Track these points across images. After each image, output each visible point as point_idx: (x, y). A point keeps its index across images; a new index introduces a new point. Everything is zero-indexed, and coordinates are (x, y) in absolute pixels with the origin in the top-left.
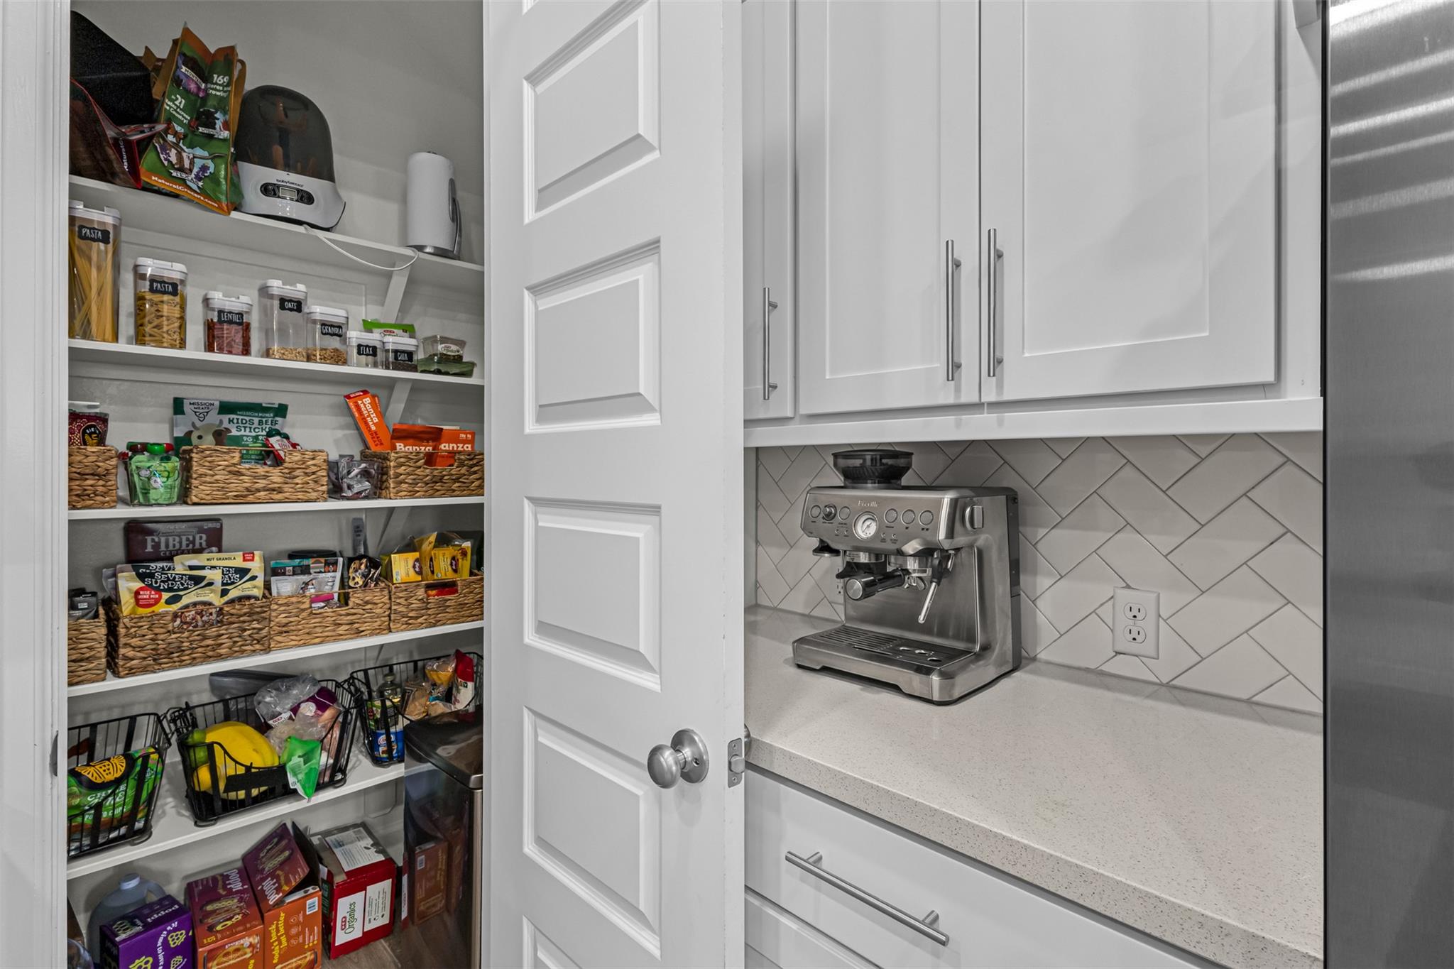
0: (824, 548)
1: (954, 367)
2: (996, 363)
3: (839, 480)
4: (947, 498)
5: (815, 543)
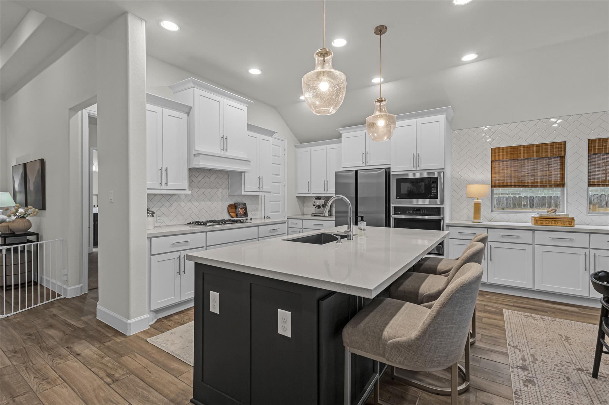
0: (314, 205)
1: (325, 190)
2: (327, 190)
3: (315, 199)
4: (324, 201)
5: (313, 205)
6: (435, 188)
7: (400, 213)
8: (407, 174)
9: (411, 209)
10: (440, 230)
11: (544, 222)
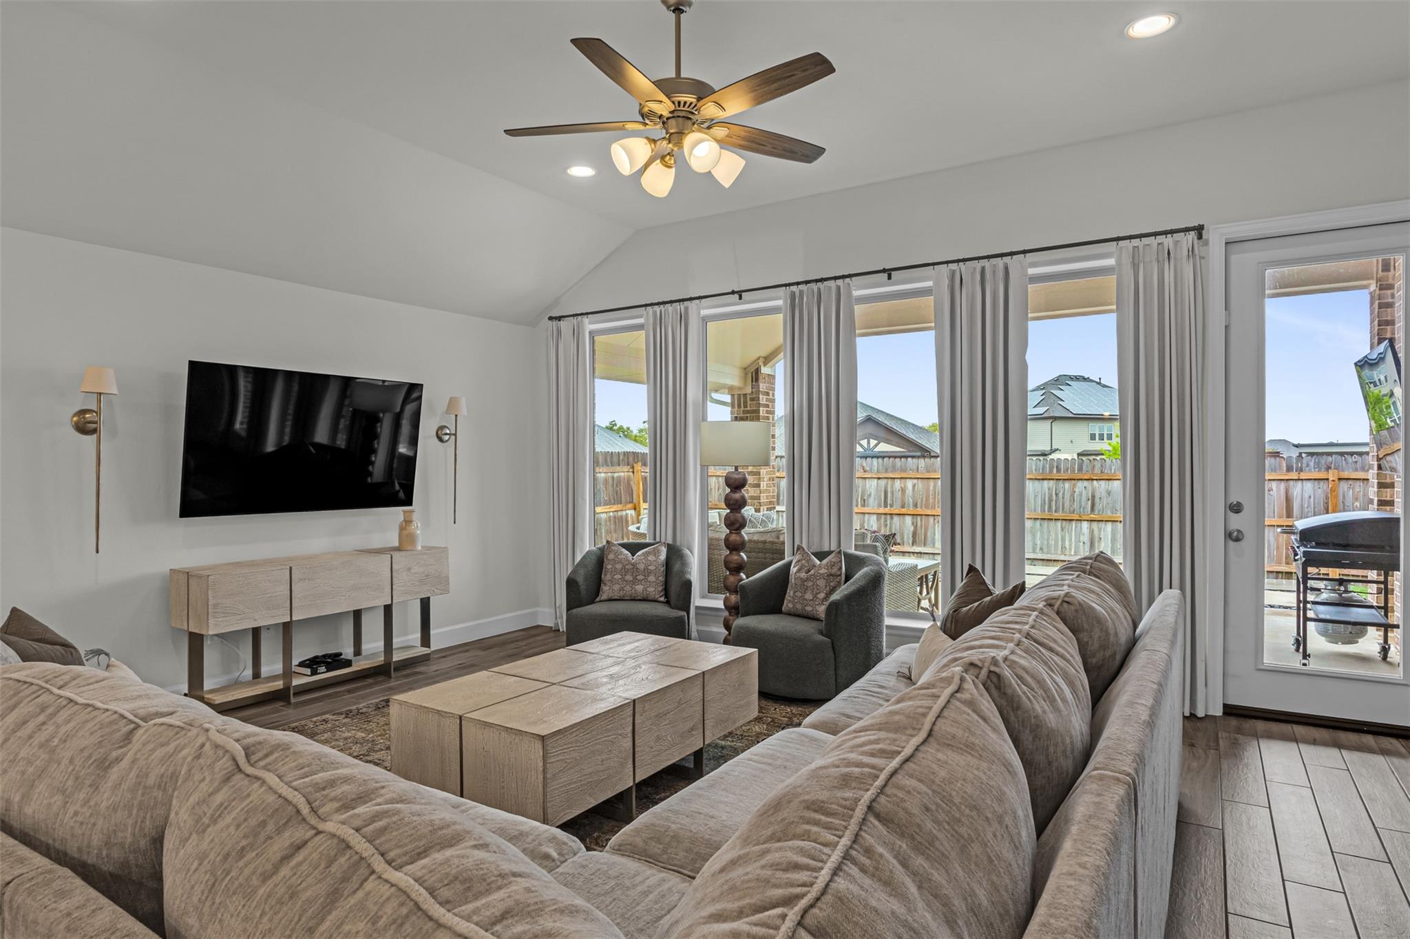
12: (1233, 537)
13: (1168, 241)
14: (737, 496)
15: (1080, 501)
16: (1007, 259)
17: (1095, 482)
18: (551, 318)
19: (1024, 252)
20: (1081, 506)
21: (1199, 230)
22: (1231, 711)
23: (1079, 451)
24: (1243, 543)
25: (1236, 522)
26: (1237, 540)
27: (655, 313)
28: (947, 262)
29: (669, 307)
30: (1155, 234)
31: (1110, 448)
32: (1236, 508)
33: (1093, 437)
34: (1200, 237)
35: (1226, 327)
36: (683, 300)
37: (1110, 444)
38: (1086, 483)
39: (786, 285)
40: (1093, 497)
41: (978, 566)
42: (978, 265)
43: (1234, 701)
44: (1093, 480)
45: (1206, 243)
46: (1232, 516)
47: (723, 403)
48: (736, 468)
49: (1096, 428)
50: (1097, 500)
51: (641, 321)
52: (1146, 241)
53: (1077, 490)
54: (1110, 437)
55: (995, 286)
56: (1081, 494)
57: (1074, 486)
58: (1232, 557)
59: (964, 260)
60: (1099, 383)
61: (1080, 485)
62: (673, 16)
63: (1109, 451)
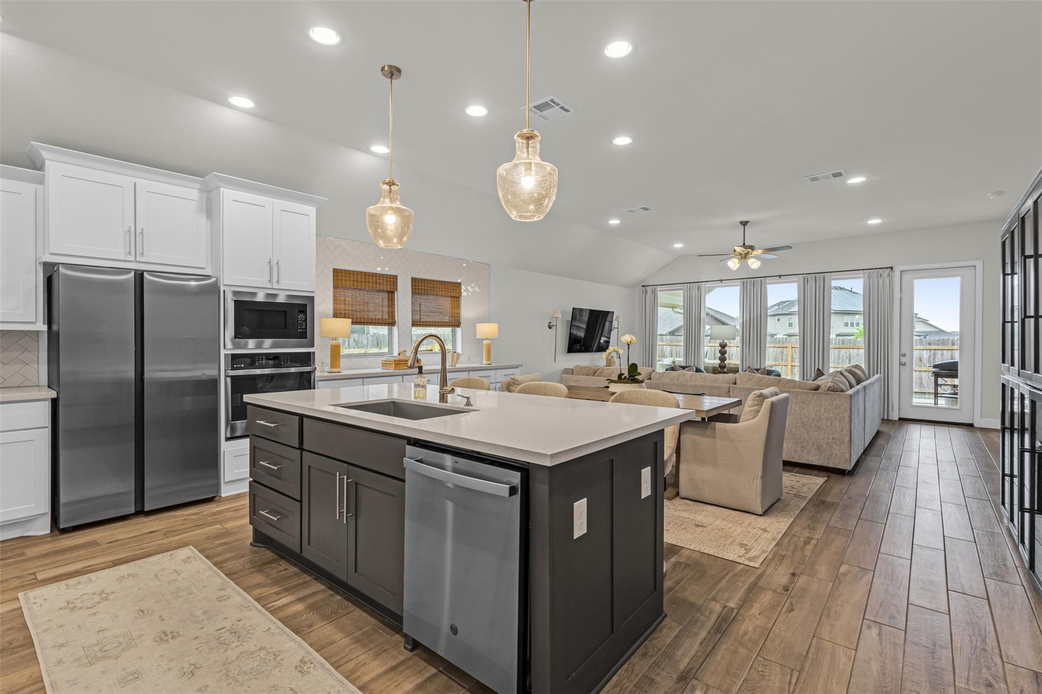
6: (303, 321)
7: (243, 365)
8: (254, 294)
9: (264, 357)
10: (310, 389)
11: (402, 365)
12: (902, 364)
13: (881, 271)
14: (724, 350)
15: (843, 358)
16: (824, 274)
17: (851, 350)
18: (642, 286)
19: (831, 272)
20: (843, 360)
21: (892, 268)
22: (900, 419)
23: (837, 333)
24: (906, 366)
25: (903, 360)
26: (904, 365)
27: (687, 286)
28: (803, 274)
29: (694, 284)
30: (877, 269)
31: (858, 332)
32: (904, 355)
33: (846, 324)
34: (892, 269)
35: (901, 298)
36: (699, 282)
37: (858, 329)
38: (846, 350)
39: (741, 279)
40: (850, 357)
41: (820, 368)
42: (814, 275)
43: (902, 416)
44: (850, 348)
45: (894, 272)
46: (902, 357)
47: (680, 313)
48: (723, 341)
49: (847, 319)
50: (852, 359)
51: (682, 288)
52: (873, 270)
53: (841, 353)
54: (858, 324)
55: (820, 283)
56: (843, 355)
57: (840, 351)
58: (902, 371)
59: (809, 274)
60: (851, 291)
61: (843, 351)
62: (743, 227)
63: (858, 333)
